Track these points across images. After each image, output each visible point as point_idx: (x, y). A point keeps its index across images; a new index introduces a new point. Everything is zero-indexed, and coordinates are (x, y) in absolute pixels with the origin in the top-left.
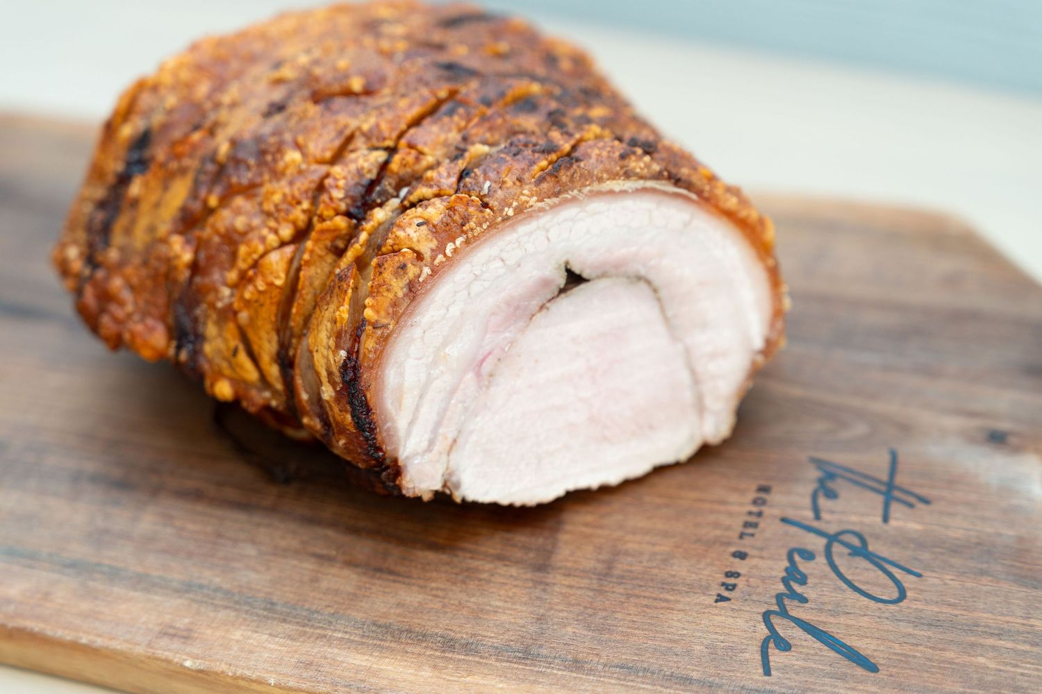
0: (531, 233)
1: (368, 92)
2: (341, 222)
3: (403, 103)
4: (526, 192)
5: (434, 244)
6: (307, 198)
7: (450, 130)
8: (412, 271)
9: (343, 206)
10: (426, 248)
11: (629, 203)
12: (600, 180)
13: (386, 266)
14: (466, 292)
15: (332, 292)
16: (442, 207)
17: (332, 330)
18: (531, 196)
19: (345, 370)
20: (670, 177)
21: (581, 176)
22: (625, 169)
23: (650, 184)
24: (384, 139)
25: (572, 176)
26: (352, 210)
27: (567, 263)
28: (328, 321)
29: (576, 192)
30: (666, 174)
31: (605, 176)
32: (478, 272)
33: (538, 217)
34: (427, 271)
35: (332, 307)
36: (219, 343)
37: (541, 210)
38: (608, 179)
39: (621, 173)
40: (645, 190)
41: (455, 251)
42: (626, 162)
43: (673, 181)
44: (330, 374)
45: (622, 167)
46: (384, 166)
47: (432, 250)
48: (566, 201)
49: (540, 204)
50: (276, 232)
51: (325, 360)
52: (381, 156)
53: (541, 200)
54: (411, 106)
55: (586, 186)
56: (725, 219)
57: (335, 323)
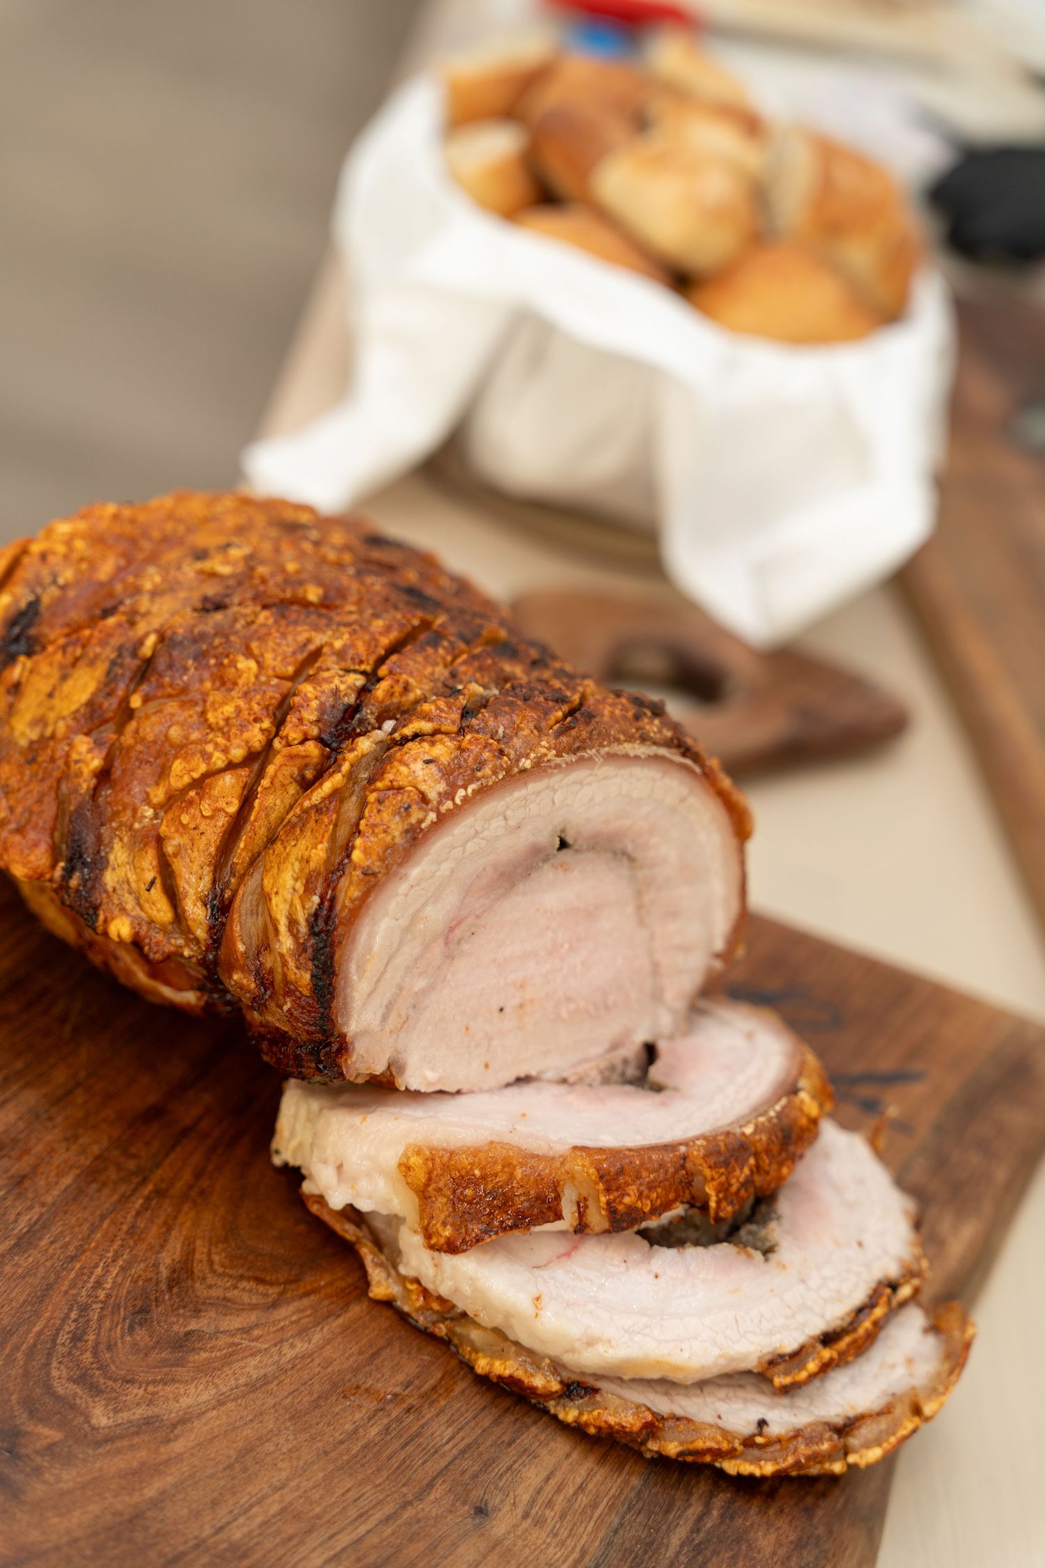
0: (539, 793)
1: (327, 605)
2: (312, 749)
3: (378, 624)
4: (544, 743)
5: (442, 787)
6: (268, 715)
7: (435, 664)
8: (416, 815)
9: (315, 731)
10: (434, 789)
11: (638, 771)
12: (617, 740)
13: (387, 803)
14: (461, 849)
15: (304, 825)
16: (453, 746)
17: (302, 870)
18: (549, 749)
19: (316, 920)
20: (679, 746)
21: (599, 734)
22: (640, 732)
23: (663, 751)
24: (361, 662)
25: (591, 732)
26: (325, 736)
27: (563, 831)
28: (296, 860)
29: (594, 751)
30: (675, 742)
31: (622, 737)
32: (479, 829)
33: (552, 774)
34: (432, 816)
35: (303, 844)
36: (126, 872)
37: (558, 766)
38: (625, 741)
39: (637, 735)
40: (657, 758)
41: (465, 800)
42: (640, 724)
43: (682, 750)
44: (292, 923)
45: (638, 729)
46: (363, 691)
47: (440, 794)
48: (581, 759)
49: (558, 760)
50: (225, 751)
51: (287, 907)
52: (359, 681)
53: (559, 755)
54: (388, 629)
55: (604, 746)
56: (719, 801)
57: (308, 862)
